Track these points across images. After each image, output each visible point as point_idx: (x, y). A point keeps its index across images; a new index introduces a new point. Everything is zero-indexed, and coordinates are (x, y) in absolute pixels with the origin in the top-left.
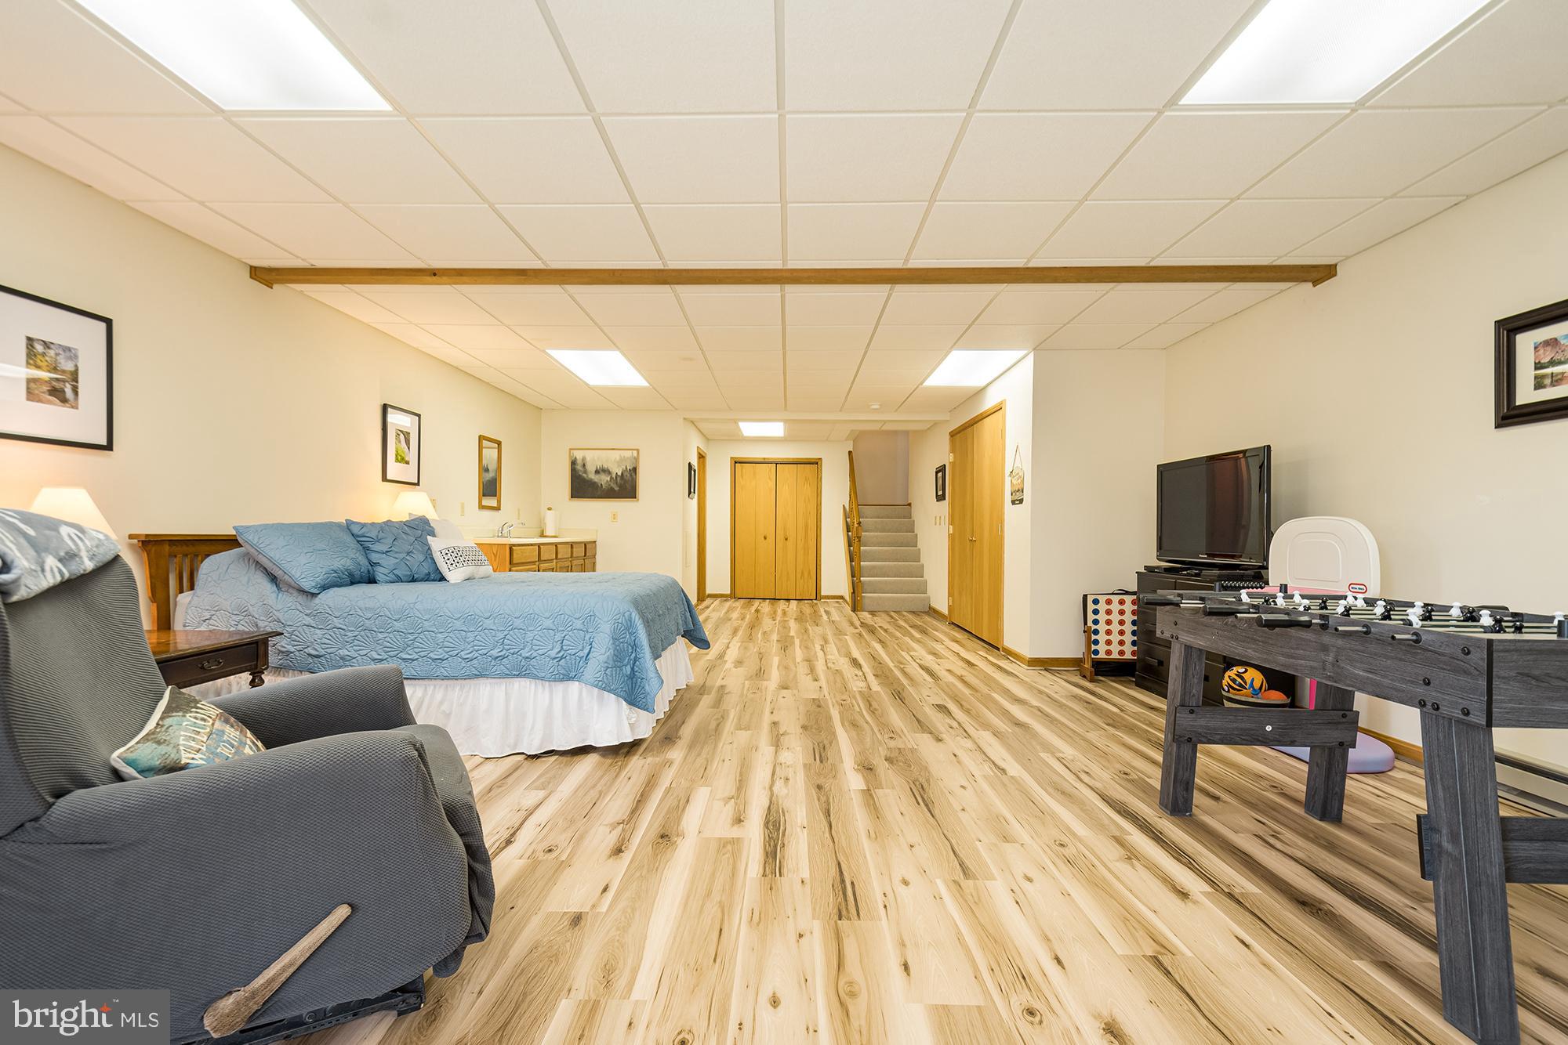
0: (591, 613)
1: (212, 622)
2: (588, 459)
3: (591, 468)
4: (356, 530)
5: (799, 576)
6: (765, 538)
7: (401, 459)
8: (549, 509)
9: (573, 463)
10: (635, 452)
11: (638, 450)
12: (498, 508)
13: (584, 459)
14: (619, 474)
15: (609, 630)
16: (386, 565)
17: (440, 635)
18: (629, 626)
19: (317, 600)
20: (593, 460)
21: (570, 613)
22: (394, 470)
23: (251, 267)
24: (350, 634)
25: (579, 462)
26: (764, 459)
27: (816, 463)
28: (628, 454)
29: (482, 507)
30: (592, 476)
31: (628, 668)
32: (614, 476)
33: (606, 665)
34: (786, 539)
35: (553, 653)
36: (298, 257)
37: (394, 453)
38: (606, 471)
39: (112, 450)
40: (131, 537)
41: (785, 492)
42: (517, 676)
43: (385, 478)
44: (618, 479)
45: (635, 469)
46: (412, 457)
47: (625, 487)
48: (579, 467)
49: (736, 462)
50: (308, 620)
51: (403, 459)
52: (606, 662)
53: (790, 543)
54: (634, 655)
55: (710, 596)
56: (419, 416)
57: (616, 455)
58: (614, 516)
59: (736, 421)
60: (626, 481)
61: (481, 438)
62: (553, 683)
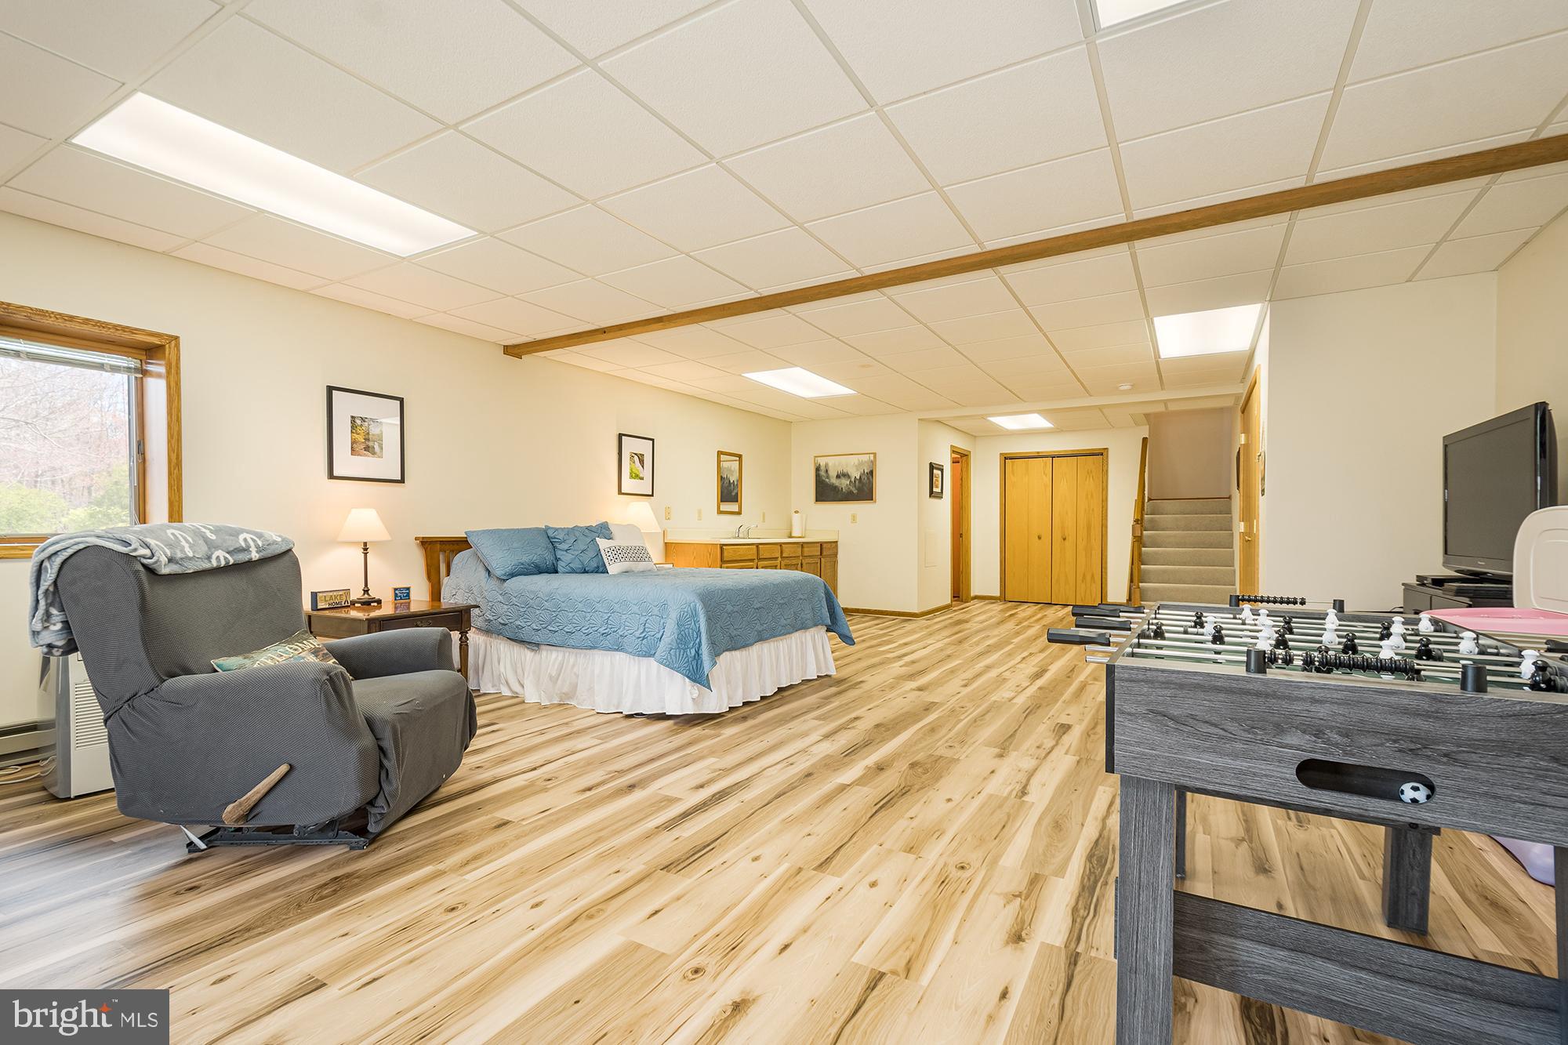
0: (665, 602)
1: (456, 597)
2: (830, 465)
3: (833, 473)
4: (550, 533)
5: (1080, 578)
6: (1039, 538)
7: (635, 476)
8: (796, 512)
9: (818, 469)
10: (872, 456)
11: (875, 454)
12: (739, 513)
13: (827, 465)
14: (858, 477)
15: (675, 616)
16: (566, 558)
17: (570, 614)
18: (694, 615)
19: (505, 584)
20: (835, 465)
21: (650, 601)
22: (628, 485)
23: (504, 346)
24: (521, 610)
25: (823, 468)
26: (1038, 453)
27: (1101, 454)
28: (865, 458)
29: (720, 512)
30: (834, 481)
31: (693, 651)
32: (853, 480)
33: (670, 646)
34: (1064, 539)
35: (637, 634)
36: (523, 335)
37: (629, 471)
38: (846, 475)
39: (404, 482)
40: (416, 539)
41: (1063, 487)
42: (617, 650)
43: (620, 492)
44: (857, 482)
45: (871, 472)
46: (646, 473)
47: (863, 490)
48: (822, 473)
49: (1006, 458)
50: (501, 598)
51: (637, 476)
52: (670, 644)
53: (1069, 543)
54: (698, 640)
55: (976, 597)
56: (653, 440)
57: (854, 460)
58: (854, 518)
59: (983, 417)
60: (863, 484)
61: (720, 453)
62: (641, 658)
